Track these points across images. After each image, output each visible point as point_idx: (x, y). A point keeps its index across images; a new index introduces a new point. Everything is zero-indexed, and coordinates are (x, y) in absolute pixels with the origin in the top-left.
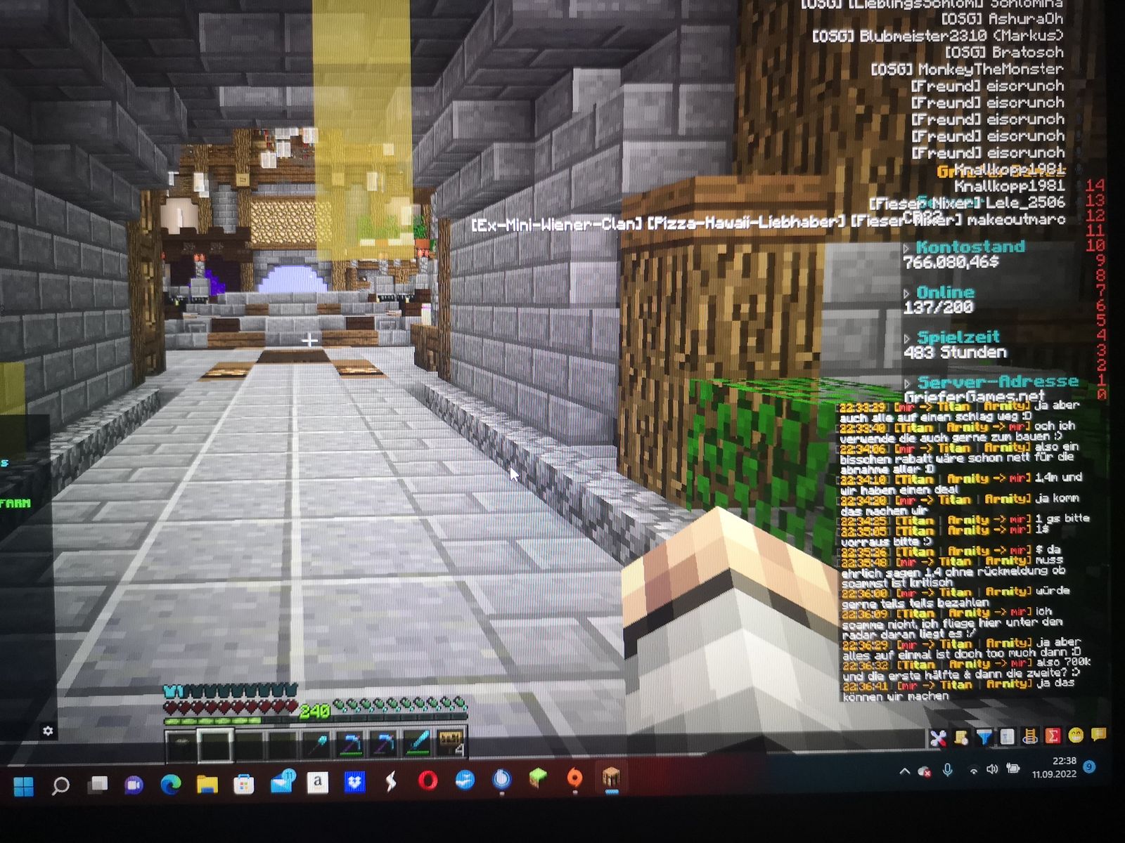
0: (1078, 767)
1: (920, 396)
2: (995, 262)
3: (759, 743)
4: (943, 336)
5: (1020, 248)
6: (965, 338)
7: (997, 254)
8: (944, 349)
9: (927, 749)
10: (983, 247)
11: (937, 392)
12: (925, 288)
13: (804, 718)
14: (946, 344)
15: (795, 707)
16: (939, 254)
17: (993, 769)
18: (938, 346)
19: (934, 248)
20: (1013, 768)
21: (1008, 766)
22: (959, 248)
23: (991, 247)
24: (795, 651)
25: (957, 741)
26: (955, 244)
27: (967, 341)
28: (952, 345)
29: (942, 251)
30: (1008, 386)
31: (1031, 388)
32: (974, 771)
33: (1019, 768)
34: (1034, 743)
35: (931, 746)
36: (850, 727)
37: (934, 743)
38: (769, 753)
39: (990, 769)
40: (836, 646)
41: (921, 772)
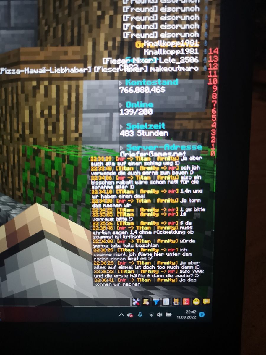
0: (197, 314)
1: (128, 154)
2: (163, 90)
3: (59, 302)
4: (138, 126)
5: (175, 83)
6: (148, 127)
7: (164, 86)
8: (139, 132)
9: (131, 306)
10: (157, 82)
11: (135, 152)
12: (130, 103)
13: (77, 292)
14: (140, 129)
15: (73, 288)
16: (136, 86)
17: (160, 315)
18: (136, 130)
19: (134, 83)
20: (169, 315)
21: (166, 313)
22: (146, 83)
23: (162, 82)
24: (73, 265)
25: (144, 303)
26: (144, 81)
27: (150, 128)
28: (142, 130)
29: (138, 85)
30: (168, 149)
31: (179, 150)
32: (151, 315)
33: (171, 315)
34: (178, 304)
35: (133, 305)
36: (97, 296)
37: (134, 304)
38: (63, 306)
39: (159, 315)
40: (91, 263)
41: (128, 315)
